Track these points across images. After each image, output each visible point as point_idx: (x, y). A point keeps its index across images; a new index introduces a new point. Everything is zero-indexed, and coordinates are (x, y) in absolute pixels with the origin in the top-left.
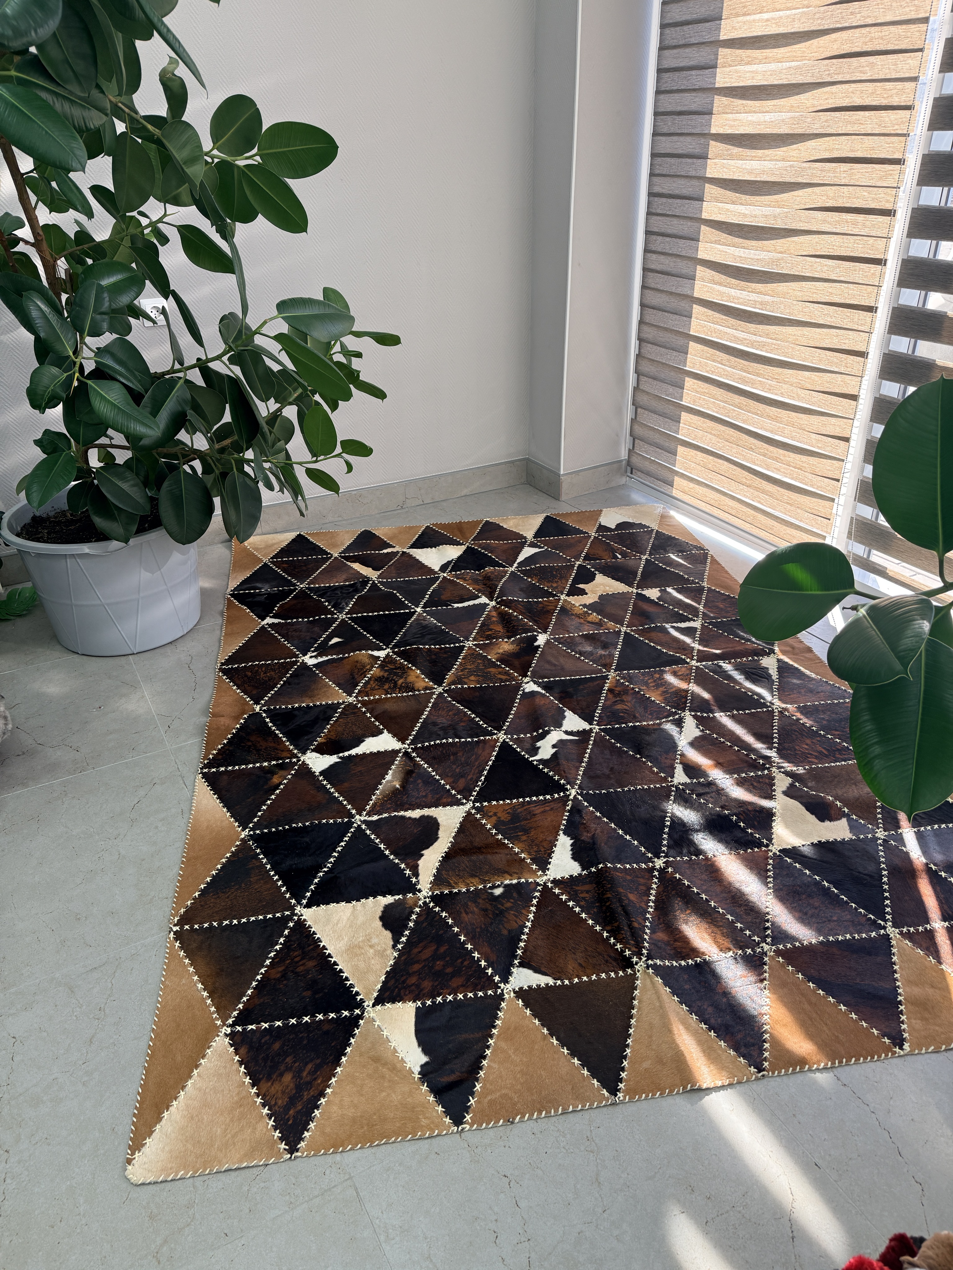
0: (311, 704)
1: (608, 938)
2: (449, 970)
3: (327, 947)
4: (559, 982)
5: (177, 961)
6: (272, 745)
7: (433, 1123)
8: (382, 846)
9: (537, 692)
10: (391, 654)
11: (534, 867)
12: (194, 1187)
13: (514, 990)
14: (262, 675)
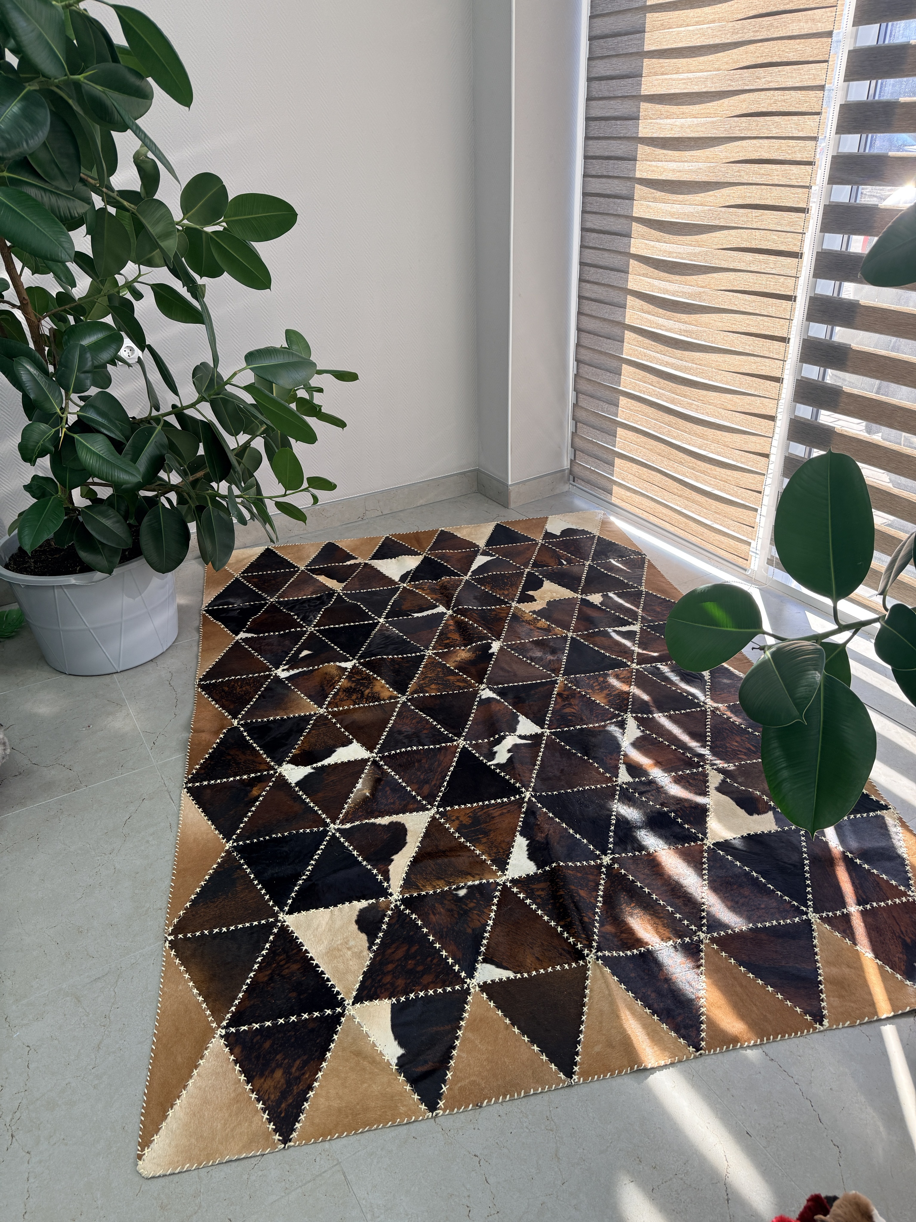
0: (285, 717)
1: (562, 933)
2: (420, 968)
3: (309, 950)
4: (519, 976)
5: (173, 968)
6: (251, 758)
7: (410, 1109)
8: (355, 853)
9: (493, 698)
10: (357, 665)
11: (494, 868)
12: (199, 1178)
13: (479, 984)
14: (238, 689)
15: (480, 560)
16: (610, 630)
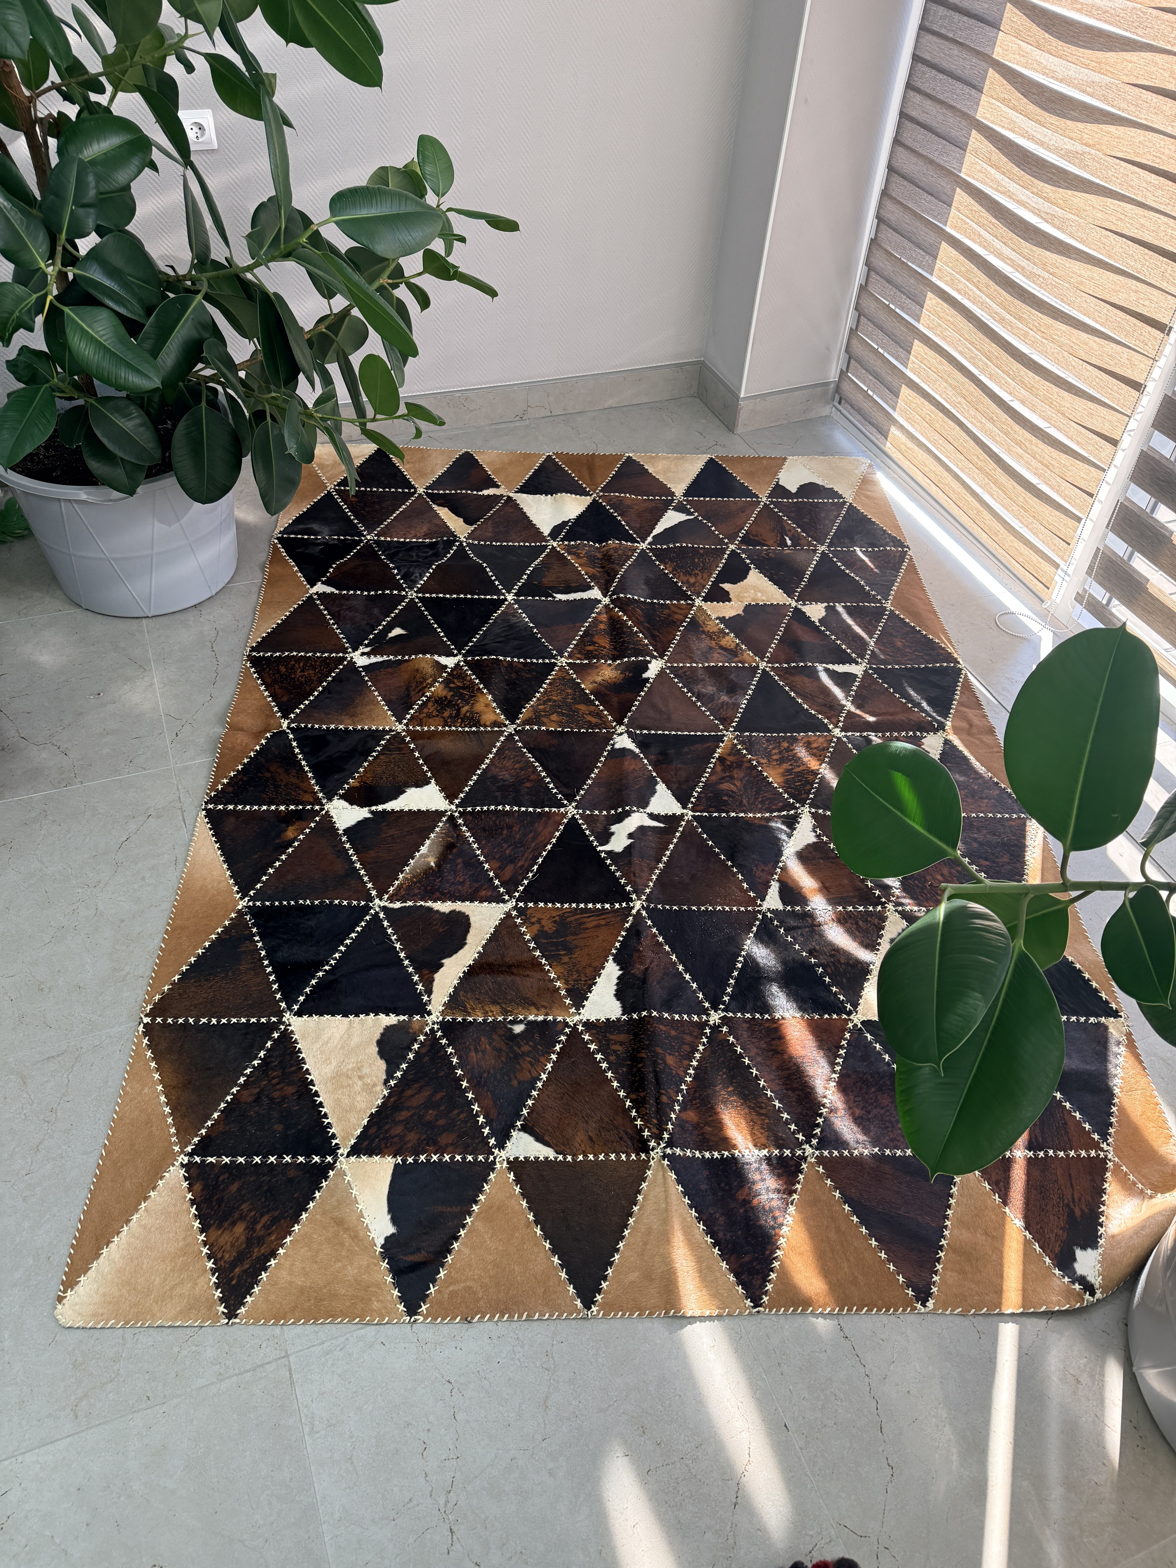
0: (351, 728)
1: (630, 1109)
2: (441, 1122)
3: (311, 1071)
4: (561, 1157)
5: (142, 1062)
6: (294, 780)
7: (385, 1308)
8: (398, 946)
9: (629, 750)
10: (462, 663)
11: (568, 1001)
12: (123, 1338)
13: (508, 1159)
14: (298, 673)
15: (671, 519)
16: (820, 667)
